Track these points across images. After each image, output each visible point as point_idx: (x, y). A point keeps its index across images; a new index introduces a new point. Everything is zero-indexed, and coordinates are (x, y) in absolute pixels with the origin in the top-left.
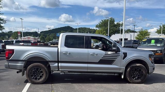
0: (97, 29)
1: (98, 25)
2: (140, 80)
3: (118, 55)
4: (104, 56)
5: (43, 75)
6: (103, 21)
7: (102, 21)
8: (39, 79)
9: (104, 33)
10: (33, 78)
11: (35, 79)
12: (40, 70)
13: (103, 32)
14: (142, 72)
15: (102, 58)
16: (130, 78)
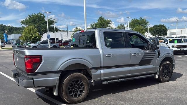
0: (24, 25)
1: (24, 21)
2: (168, 78)
3: (154, 54)
4: (144, 56)
5: (84, 88)
6: (31, 16)
7: (29, 16)
8: (79, 95)
9: (36, 31)
10: (72, 96)
11: (75, 97)
12: (81, 82)
13: (34, 30)
14: (170, 69)
15: (143, 58)
16: (162, 77)
